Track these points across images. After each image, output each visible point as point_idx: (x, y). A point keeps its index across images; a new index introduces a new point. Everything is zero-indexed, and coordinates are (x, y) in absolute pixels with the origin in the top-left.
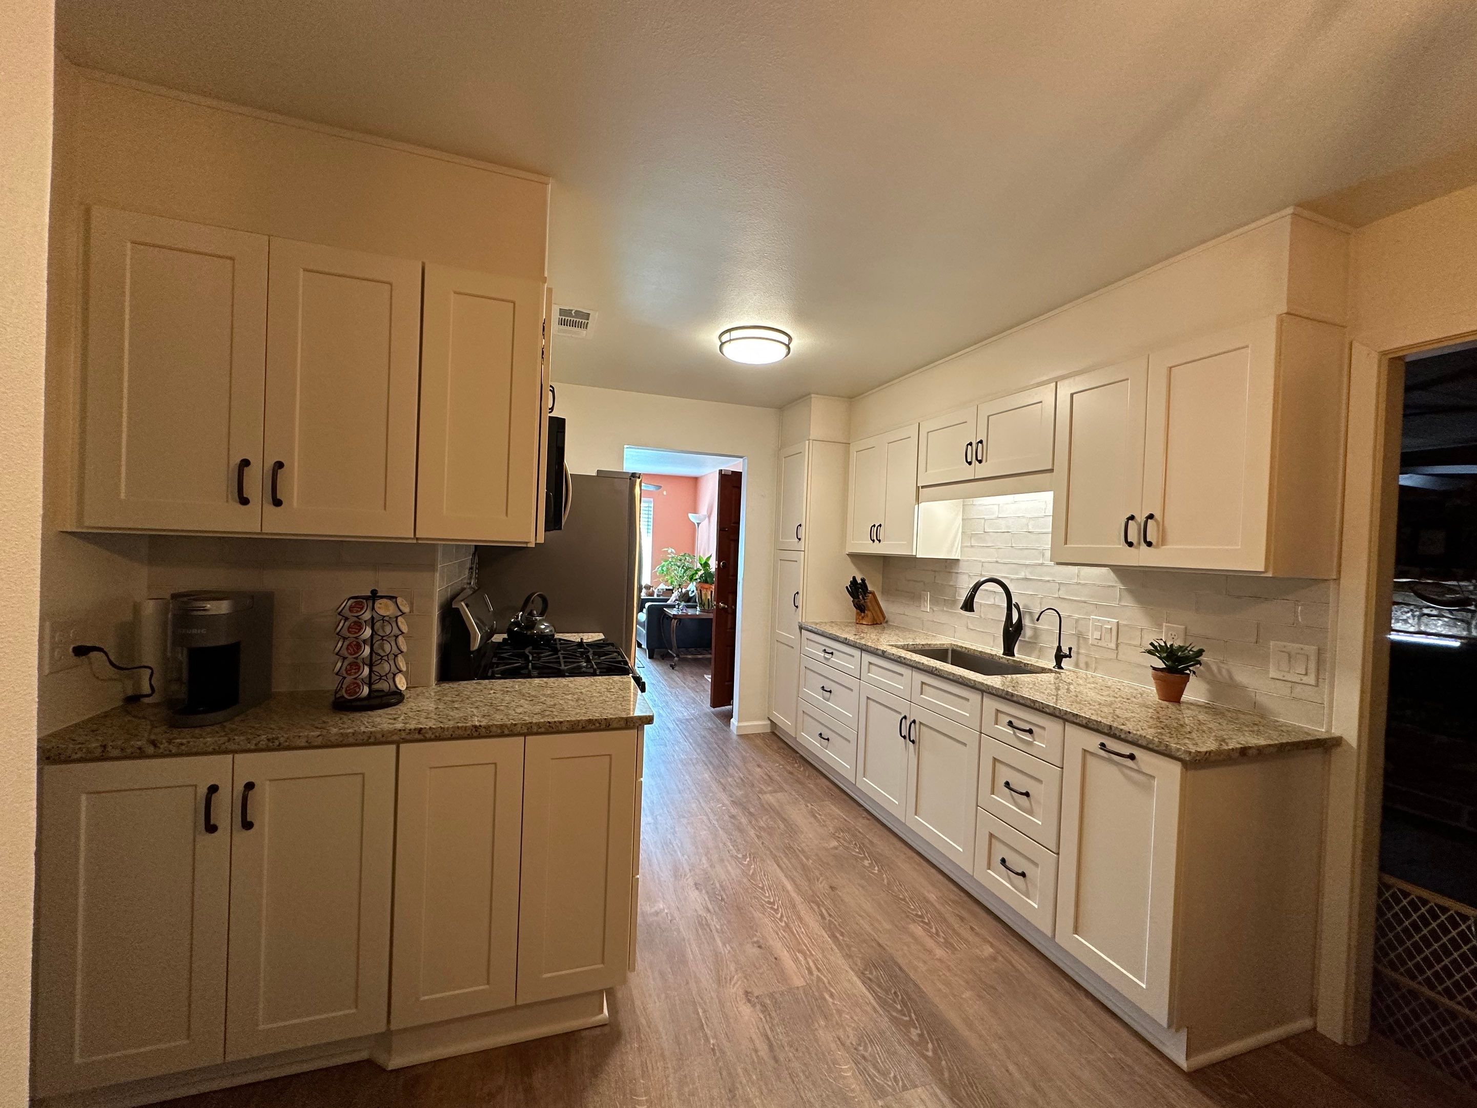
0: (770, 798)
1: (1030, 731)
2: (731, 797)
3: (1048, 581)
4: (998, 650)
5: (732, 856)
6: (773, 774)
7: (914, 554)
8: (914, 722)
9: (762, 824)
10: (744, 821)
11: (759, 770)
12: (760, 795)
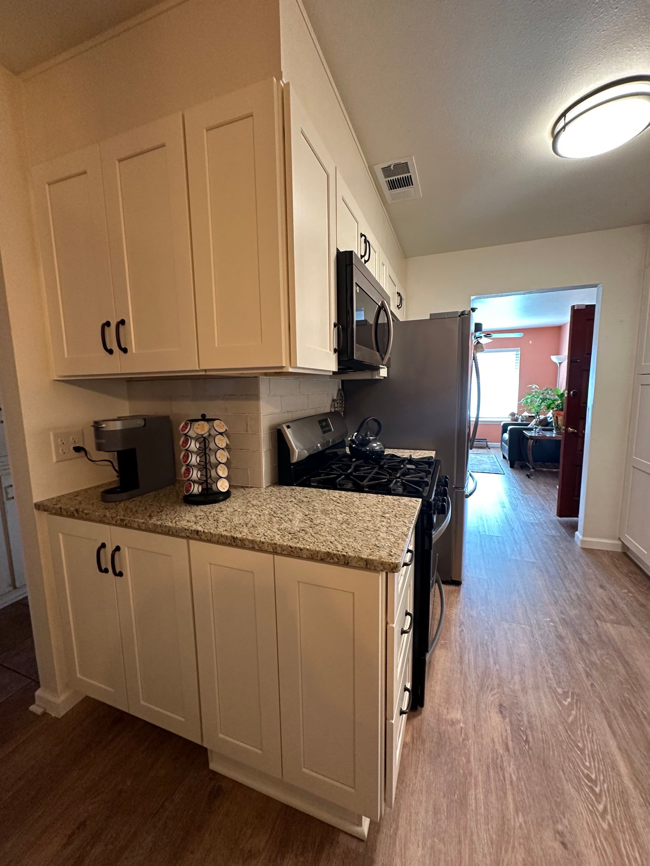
0: (611, 629)
2: (562, 613)
5: (550, 687)
6: (619, 600)
9: (594, 658)
10: (573, 647)
11: (600, 591)
12: (598, 622)
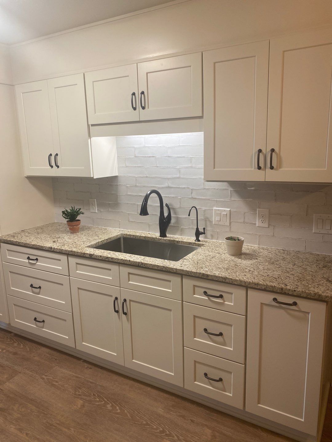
1: (221, 297)
3: (184, 188)
4: (156, 234)
7: (92, 176)
8: (125, 300)
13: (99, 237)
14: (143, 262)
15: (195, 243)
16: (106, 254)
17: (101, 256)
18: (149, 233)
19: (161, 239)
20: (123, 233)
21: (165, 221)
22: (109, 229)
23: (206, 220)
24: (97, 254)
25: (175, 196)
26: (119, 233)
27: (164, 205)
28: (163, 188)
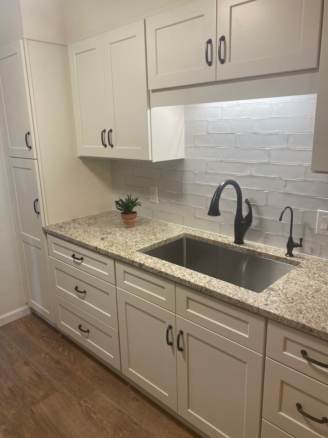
7: (150, 159)
8: (181, 332)
13: (155, 236)
14: (208, 288)
15: (286, 259)
16: (159, 265)
17: (152, 268)
18: (220, 235)
19: (236, 247)
20: (187, 232)
21: (242, 222)
22: (171, 225)
23: (305, 226)
24: (148, 265)
25: (260, 189)
26: (181, 233)
27: (243, 200)
28: (243, 177)
